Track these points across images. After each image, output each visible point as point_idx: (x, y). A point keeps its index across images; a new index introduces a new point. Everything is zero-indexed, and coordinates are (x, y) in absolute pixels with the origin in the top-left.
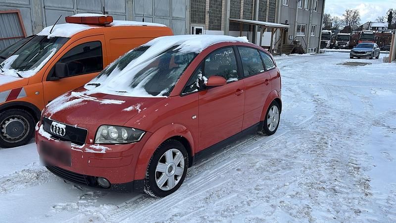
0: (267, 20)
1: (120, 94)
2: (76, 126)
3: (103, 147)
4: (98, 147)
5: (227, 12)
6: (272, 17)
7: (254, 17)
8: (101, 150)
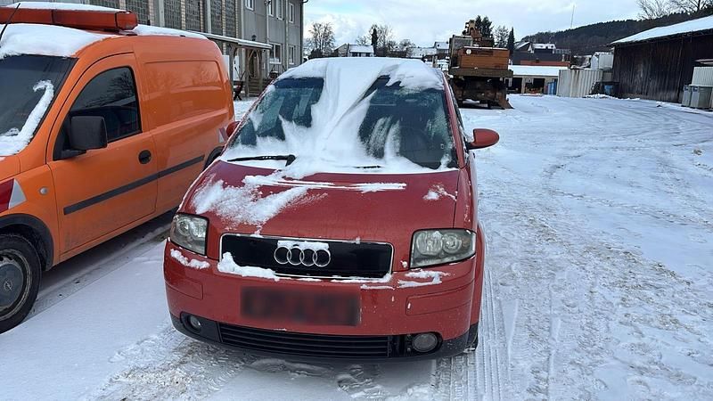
0: (224, 33)
1: (370, 172)
2: (358, 241)
3: (432, 273)
4: (423, 274)
5: (158, 15)
6: (232, 29)
7: (204, 28)
8: (430, 279)
